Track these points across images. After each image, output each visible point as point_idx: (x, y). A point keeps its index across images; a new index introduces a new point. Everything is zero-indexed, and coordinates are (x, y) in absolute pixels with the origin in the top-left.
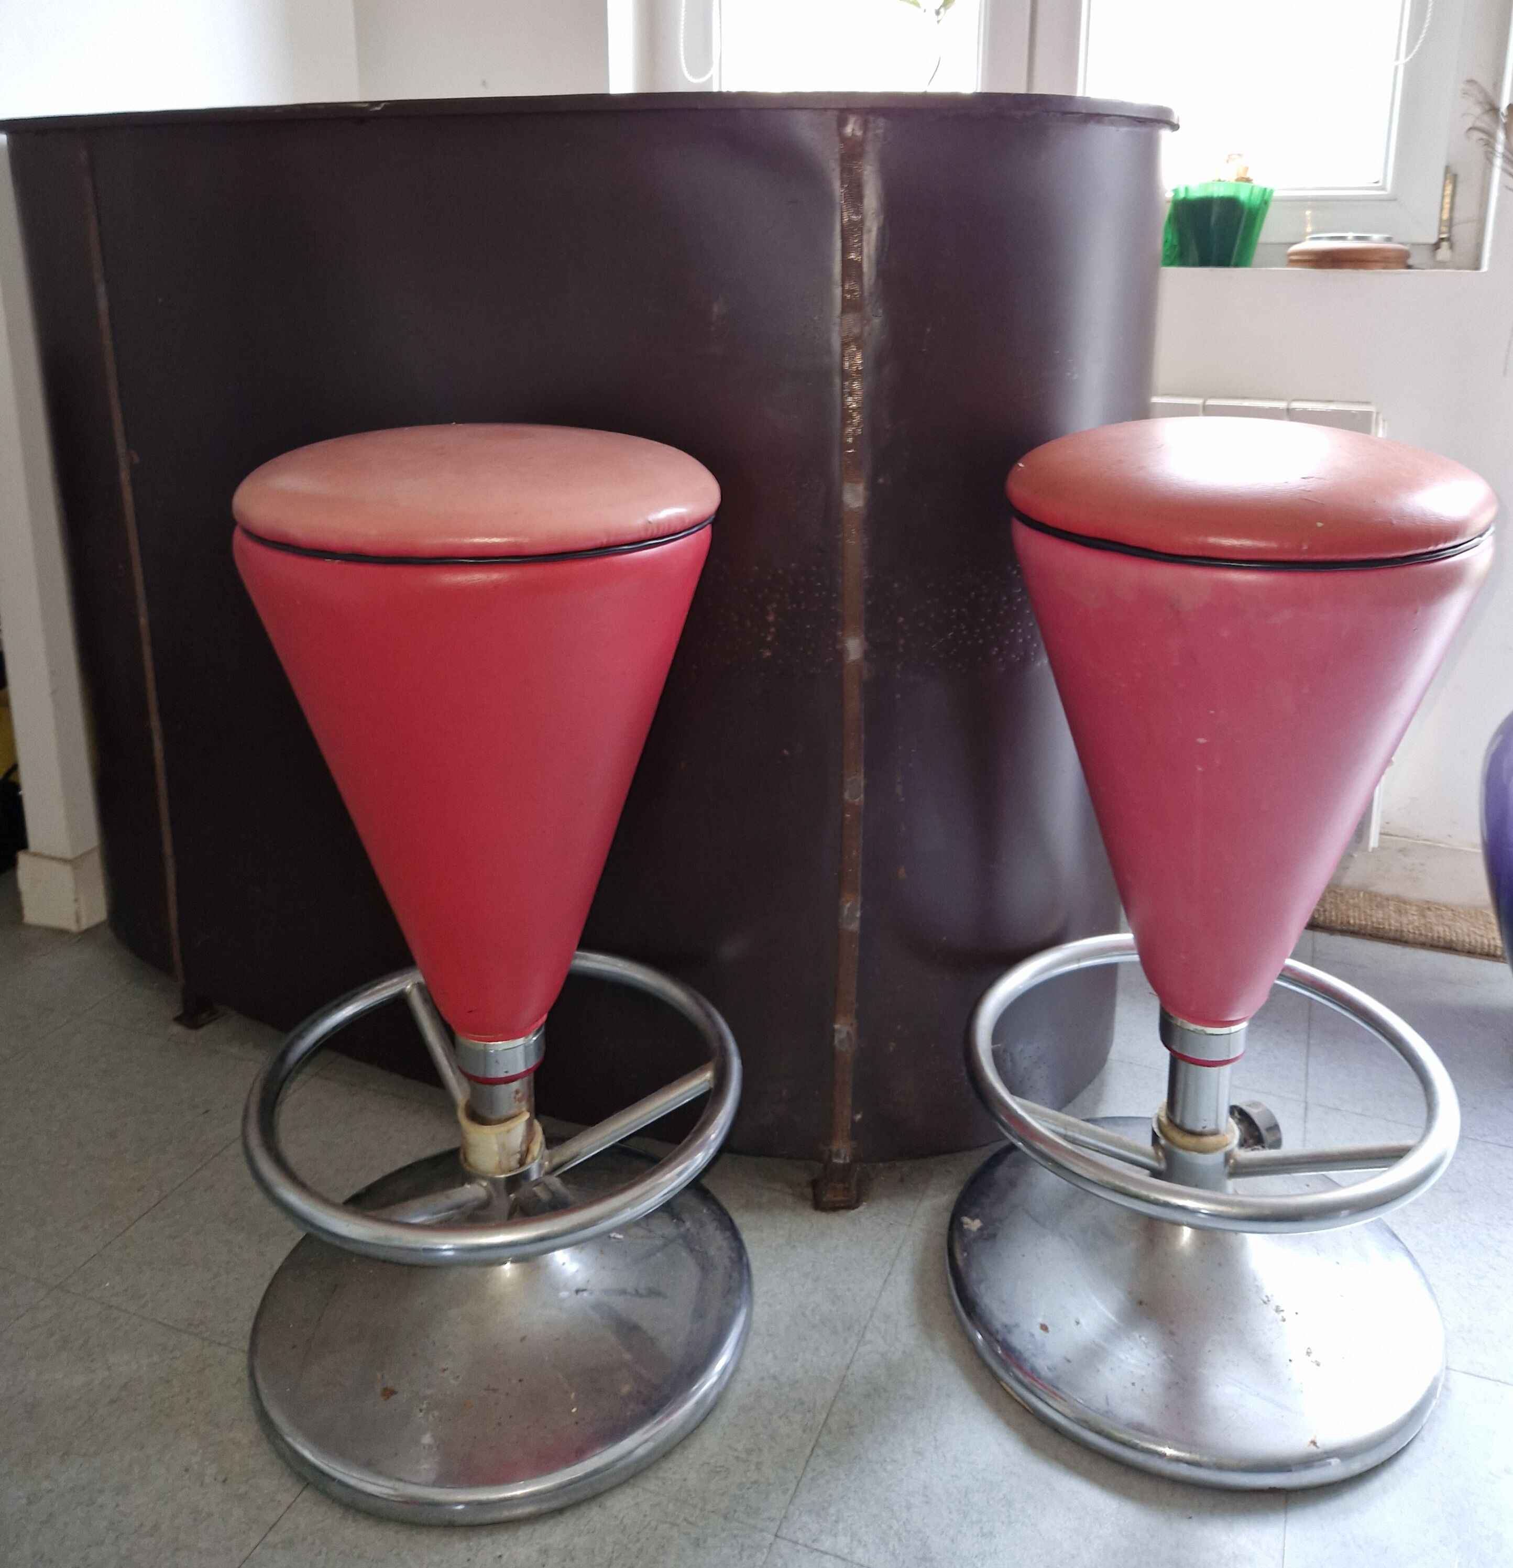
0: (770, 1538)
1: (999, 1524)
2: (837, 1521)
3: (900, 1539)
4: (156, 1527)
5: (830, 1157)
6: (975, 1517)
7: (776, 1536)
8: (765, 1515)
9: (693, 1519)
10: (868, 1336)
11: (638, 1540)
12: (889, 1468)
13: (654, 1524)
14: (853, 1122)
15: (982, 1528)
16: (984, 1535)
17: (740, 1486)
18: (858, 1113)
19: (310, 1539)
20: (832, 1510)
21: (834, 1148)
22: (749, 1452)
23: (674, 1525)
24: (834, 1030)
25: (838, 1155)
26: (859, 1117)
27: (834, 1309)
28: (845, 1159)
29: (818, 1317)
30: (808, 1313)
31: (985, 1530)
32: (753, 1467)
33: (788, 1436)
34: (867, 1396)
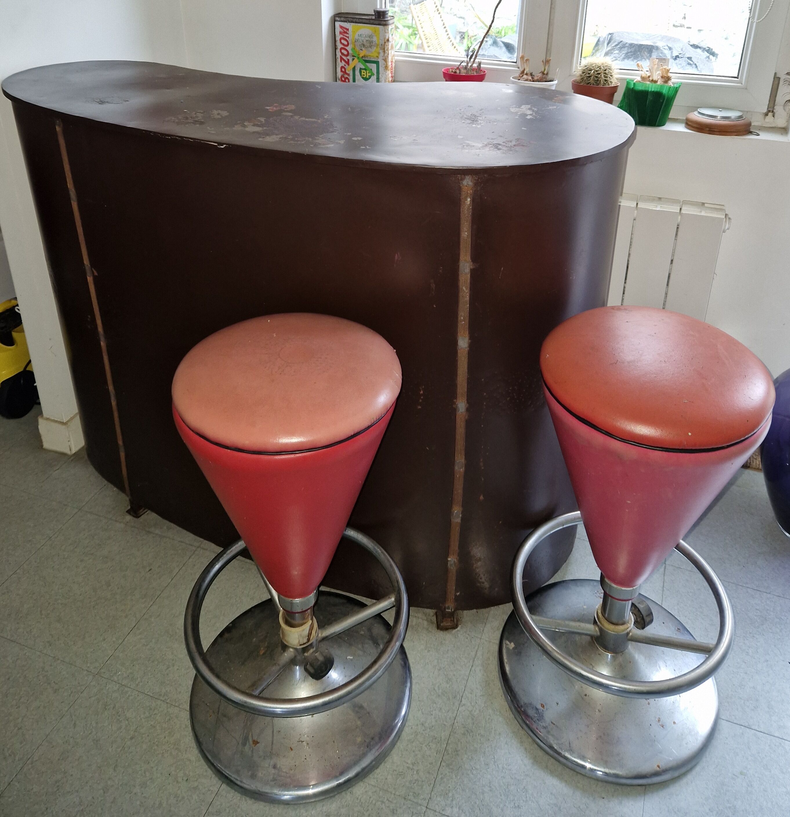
0: (424, 809)
1: (522, 801)
2: (452, 800)
3: (480, 809)
4: (160, 804)
5: (445, 609)
6: (512, 798)
7: (427, 807)
8: (422, 797)
9: (390, 800)
10: (464, 702)
11: (368, 810)
12: (474, 772)
13: (374, 802)
14: (456, 596)
15: (515, 804)
16: (515, 807)
17: (410, 782)
18: (458, 592)
19: (227, 810)
20: (450, 795)
21: (447, 606)
22: (413, 764)
23: (383, 802)
24: (448, 561)
25: (448, 608)
26: (458, 594)
27: (448, 686)
28: (452, 610)
29: (440, 691)
30: (436, 688)
31: (516, 805)
32: (415, 772)
33: (430, 756)
34: (464, 734)
